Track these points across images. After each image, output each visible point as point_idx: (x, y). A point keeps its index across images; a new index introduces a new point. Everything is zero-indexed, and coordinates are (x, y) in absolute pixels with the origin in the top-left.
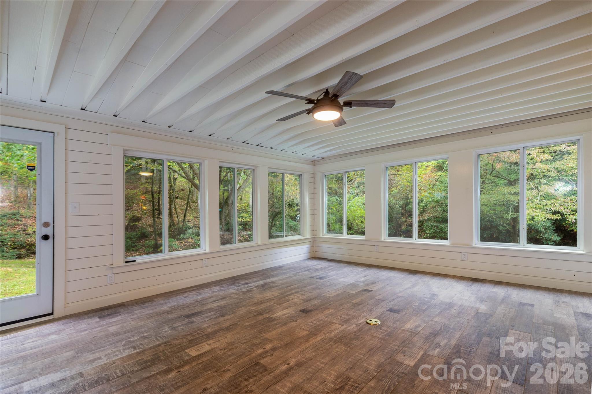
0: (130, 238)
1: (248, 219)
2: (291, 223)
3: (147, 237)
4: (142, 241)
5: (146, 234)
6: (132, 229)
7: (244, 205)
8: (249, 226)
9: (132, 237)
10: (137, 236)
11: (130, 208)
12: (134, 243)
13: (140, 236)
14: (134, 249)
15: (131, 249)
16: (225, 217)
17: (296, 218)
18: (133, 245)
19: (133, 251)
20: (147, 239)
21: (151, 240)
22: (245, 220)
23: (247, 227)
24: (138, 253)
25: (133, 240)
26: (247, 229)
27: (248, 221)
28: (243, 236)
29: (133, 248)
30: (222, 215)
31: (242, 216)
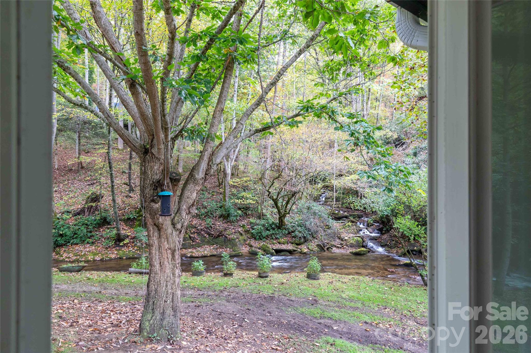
0: (87, 225)
1: (251, 201)
2: (315, 208)
3: (109, 223)
4: (101, 230)
5: (108, 220)
6: (90, 211)
7: (245, 179)
8: (252, 211)
9: (89, 223)
10: (95, 223)
11: (95, 181)
12: (91, 232)
13: (99, 222)
14: (91, 240)
15: (86, 242)
16: (189, 208)
17: (320, 199)
18: (89, 235)
19: (89, 243)
20: (109, 227)
21: (114, 228)
22: (245, 203)
23: (250, 212)
24: (95, 247)
25: (90, 227)
26: (249, 215)
27: (251, 204)
28: (243, 226)
29: (89, 240)
30: (182, 203)
31: (242, 195)
